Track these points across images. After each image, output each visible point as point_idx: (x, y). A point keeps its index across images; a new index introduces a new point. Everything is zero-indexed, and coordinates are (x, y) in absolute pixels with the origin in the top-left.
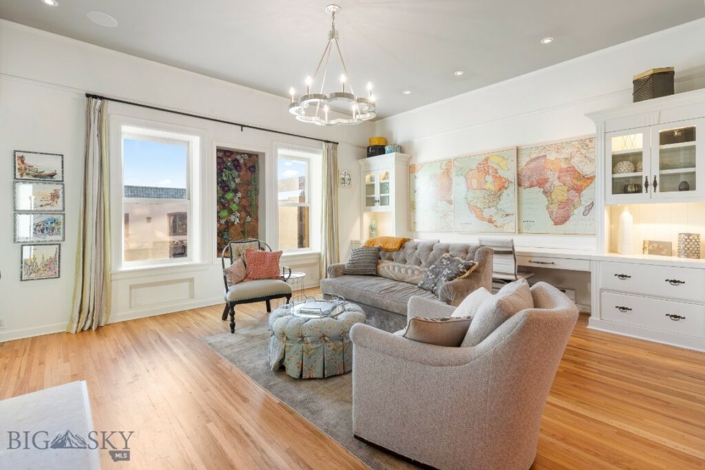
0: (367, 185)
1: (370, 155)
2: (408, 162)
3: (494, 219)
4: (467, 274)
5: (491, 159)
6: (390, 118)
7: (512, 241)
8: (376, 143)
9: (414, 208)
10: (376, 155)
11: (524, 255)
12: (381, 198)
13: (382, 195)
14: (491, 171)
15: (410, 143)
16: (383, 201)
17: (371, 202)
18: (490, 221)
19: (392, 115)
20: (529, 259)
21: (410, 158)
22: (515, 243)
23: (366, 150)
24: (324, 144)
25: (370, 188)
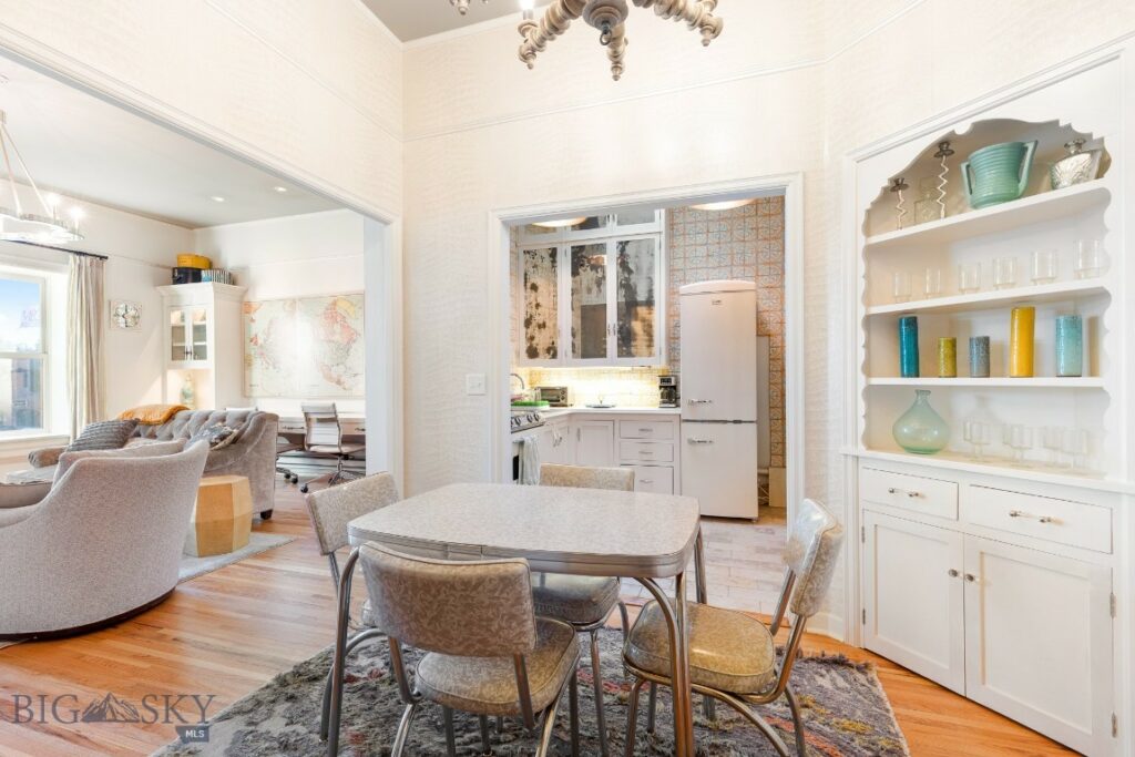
0: (173, 328)
1: (178, 281)
2: (242, 297)
3: (342, 379)
4: (221, 444)
5: (339, 303)
6: (216, 228)
7: (334, 405)
8: (188, 263)
9: (250, 365)
10: (186, 282)
11: (350, 422)
12: (195, 347)
13: (197, 344)
14: (339, 319)
15: (244, 269)
16: (199, 353)
17: (178, 353)
18: (339, 382)
19: (218, 224)
20: (356, 426)
21: (246, 292)
22: (338, 409)
23: (170, 272)
24: (71, 256)
25: (178, 332)
